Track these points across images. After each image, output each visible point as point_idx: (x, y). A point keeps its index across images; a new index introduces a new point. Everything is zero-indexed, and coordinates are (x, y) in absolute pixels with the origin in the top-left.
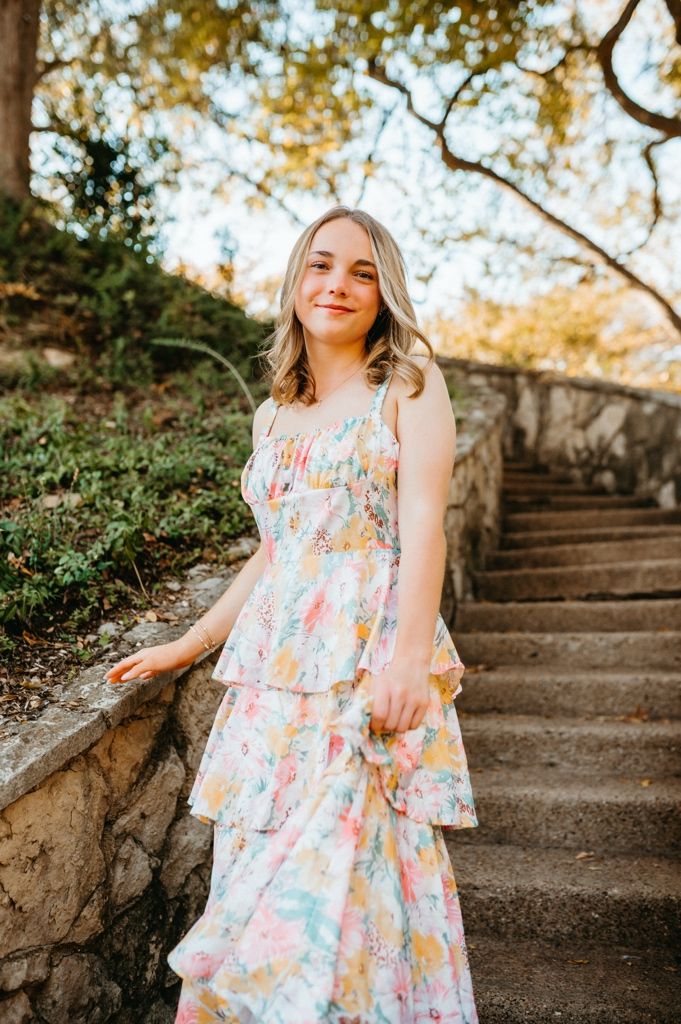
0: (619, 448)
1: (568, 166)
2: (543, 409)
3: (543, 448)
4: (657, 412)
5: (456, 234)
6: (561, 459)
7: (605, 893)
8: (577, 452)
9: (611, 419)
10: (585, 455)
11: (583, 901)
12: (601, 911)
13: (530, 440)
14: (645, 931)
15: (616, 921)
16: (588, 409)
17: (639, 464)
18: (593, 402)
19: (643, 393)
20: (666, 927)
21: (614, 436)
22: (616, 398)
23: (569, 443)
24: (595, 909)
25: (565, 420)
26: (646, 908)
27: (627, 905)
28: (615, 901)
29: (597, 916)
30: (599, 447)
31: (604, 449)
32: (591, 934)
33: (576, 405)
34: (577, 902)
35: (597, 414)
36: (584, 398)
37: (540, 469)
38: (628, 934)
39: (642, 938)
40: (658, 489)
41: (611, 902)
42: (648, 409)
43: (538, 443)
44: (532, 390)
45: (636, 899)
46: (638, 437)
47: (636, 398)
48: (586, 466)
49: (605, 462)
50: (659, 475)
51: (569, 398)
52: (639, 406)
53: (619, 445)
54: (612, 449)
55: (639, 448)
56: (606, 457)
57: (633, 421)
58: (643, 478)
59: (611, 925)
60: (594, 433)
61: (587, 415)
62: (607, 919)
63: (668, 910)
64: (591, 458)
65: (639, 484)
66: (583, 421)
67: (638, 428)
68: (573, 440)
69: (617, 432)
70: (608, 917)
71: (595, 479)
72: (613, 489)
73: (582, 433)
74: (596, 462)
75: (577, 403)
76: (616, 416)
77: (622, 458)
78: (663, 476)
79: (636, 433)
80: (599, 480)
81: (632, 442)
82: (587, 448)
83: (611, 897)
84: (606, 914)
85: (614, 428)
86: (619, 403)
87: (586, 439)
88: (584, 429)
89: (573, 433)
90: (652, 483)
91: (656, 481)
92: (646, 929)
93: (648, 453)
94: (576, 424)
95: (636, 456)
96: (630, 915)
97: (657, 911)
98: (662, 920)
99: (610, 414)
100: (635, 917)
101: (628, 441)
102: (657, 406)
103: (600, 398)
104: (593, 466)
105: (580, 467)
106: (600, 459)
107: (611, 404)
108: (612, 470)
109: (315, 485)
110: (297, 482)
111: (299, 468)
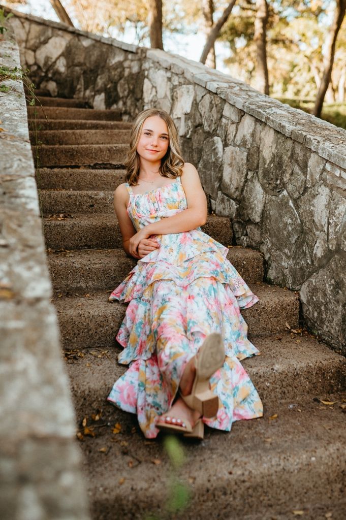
0: (61, 66)
4: (94, 46)
7: (273, 369)
8: (29, 66)
9: (55, 47)
10: (35, 68)
11: (260, 377)
12: (271, 381)
14: (296, 387)
15: (279, 385)
16: (38, 37)
17: (78, 78)
18: (43, 33)
19: (81, 33)
20: (308, 383)
21: (58, 58)
22: (60, 32)
24: (268, 380)
25: (21, 41)
26: (297, 374)
27: (286, 374)
28: (279, 373)
29: (269, 384)
30: (46, 64)
31: (49, 66)
32: (265, 396)
33: (28, 33)
34: (257, 378)
35: (45, 42)
36: (35, 29)
38: (286, 392)
39: (295, 392)
40: (93, 97)
41: (277, 374)
42: (86, 43)
45: (291, 370)
46: (76, 61)
47: (76, 34)
48: (35, 76)
49: (50, 75)
50: (94, 88)
51: (24, 27)
52: (79, 40)
53: (61, 64)
54: (56, 67)
55: (77, 68)
56: (51, 71)
57: (74, 50)
58: (80, 88)
59: (277, 388)
60: (41, 54)
61: (38, 41)
62: (274, 385)
63: (309, 372)
64: (39, 71)
65: (77, 92)
66: (33, 45)
67: (77, 54)
68: (25, 57)
69: (60, 56)
70: (275, 384)
71: (42, 86)
72: (56, 94)
73: (32, 53)
74: (43, 74)
75: (29, 32)
76: (61, 45)
77: (64, 73)
78: (97, 88)
79: (74, 59)
80: (46, 86)
81: (71, 64)
82: (36, 64)
83: (276, 371)
84: (274, 382)
85: (60, 52)
86: (62, 37)
87: (35, 58)
88: (34, 51)
89: (25, 52)
90: (88, 93)
91: (91, 92)
92: (297, 386)
93: (85, 72)
94: (28, 46)
95: (75, 73)
96: (288, 379)
97: (303, 374)
98: (305, 379)
99: (56, 43)
100: (291, 380)
101: (68, 63)
102: (94, 42)
103: (48, 31)
104: (41, 76)
105: (30, 76)
106: (46, 73)
107: (57, 37)
108: (56, 81)
109: (170, 208)
110: (160, 208)
111: (159, 203)
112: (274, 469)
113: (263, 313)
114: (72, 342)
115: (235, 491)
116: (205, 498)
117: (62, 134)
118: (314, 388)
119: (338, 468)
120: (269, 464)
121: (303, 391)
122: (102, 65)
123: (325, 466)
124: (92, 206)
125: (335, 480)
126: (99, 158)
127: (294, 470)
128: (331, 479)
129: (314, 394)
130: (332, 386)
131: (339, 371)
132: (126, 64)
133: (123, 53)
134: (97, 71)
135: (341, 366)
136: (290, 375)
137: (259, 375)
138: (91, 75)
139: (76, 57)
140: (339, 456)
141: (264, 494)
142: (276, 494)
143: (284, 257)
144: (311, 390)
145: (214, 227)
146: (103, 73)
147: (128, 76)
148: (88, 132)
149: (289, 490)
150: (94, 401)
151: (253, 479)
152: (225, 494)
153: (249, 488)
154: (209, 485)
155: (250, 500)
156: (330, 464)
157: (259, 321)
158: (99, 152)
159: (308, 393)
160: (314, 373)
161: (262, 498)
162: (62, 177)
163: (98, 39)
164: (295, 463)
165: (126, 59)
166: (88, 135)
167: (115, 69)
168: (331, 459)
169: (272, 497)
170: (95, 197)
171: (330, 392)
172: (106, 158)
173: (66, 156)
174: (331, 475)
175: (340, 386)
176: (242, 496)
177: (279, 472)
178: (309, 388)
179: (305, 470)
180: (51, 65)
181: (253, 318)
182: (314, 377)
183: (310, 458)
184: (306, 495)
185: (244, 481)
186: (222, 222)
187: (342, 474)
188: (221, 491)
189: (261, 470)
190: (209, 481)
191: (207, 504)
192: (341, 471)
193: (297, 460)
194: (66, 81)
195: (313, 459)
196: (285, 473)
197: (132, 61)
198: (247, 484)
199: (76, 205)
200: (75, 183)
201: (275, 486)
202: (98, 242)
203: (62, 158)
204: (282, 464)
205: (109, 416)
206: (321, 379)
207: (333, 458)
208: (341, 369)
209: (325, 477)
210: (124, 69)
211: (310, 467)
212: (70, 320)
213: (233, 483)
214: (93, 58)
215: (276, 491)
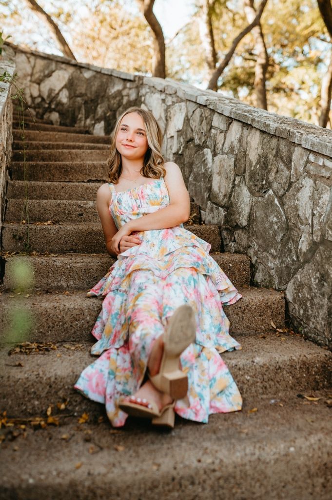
0: (64, 97)
4: (95, 77)
7: (253, 362)
8: (33, 98)
9: (59, 79)
10: (39, 100)
11: (239, 369)
12: (251, 374)
14: (278, 382)
15: (260, 379)
16: (43, 71)
17: (80, 108)
18: (47, 67)
19: (83, 65)
20: (291, 377)
21: (61, 90)
22: (63, 66)
23: (27, 91)
24: (248, 373)
25: (26, 76)
26: (280, 368)
27: (268, 367)
28: (260, 366)
29: (249, 378)
30: (49, 95)
31: (53, 97)
32: (245, 390)
33: (33, 68)
34: (236, 370)
35: (49, 75)
36: (40, 63)
38: (268, 386)
39: (277, 387)
40: (94, 125)
41: (257, 367)
42: (87, 75)
45: (273, 363)
46: (78, 92)
47: (79, 67)
48: (39, 108)
49: (53, 106)
50: (94, 117)
51: (29, 62)
52: (81, 72)
53: (64, 96)
54: (59, 98)
55: (79, 99)
56: (54, 102)
57: (76, 81)
58: (81, 118)
59: (257, 382)
60: (45, 87)
61: (42, 74)
62: (255, 379)
63: (292, 366)
64: (43, 103)
65: (78, 122)
66: (38, 79)
67: (78, 86)
68: (30, 90)
69: (63, 88)
70: (256, 377)
71: (45, 117)
72: (58, 123)
73: (37, 86)
74: (47, 106)
75: (34, 66)
76: (64, 78)
77: (66, 104)
78: (97, 117)
79: (76, 90)
80: (49, 117)
81: (73, 95)
83: (257, 363)
84: (254, 375)
85: (62, 85)
86: (65, 70)
88: (39, 84)
89: (30, 86)
90: (88, 121)
91: (91, 120)
92: (279, 380)
93: (86, 102)
94: (33, 80)
95: (77, 104)
96: (269, 373)
97: (286, 368)
98: (289, 373)
99: (59, 76)
100: (272, 374)
101: (70, 94)
102: (94, 73)
103: (52, 65)
104: (44, 108)
105: (35, 108)
106: (50, 104)
107: (60, 70)
108: (58, 112)
109: (153, 204)
110: (143, 204)
111: (141, 199)
112: (248, 458)
113: (247, 311)
114: (46, 336)
115: (204, 481)
116: (171, 487)
117: (58, 153)
118: (298, 383)
119: (320, 460)
120: (243, 453)
121: (286, 386)
122: (102, 94)
123: (306, 457)
124: (81, 215)
125: (317, 474)
126: (93, 175)
127: (270, 461)
128: (312, 473)
129: (298, 390)
130: (317, 382)
131: (325, 366)
132: (125, 93)
133: (122, 82)
134: (97, 101)
135: (327, 361)
136: (271, 368)
137: (238, 367)
138: (91, 105)
139: (78, 88)
140: (321, 446)
141: (237, 486)
142: (251, 486)
143: (270, 258)
144: (294, 385)
145: (201, 234)
146: (102, 102)
147: (126, 104)
148: (83, 152)
149: (265, 482)
150: (61, 389)
151: (224, 469)
152: (193, 483)
153: (219, 478)
154: (174, 473)
155: (221, 492)
156: (310, 455)
157: (243, 319)
158: (93, 168)
159: (292, 388)
160: (298, 367)
161: (234, 491)
162: (54, 190)
163: (99, 70)
164: (272, 453)
165: (125, 88)
166: (84, 155)
167: (114, 97)
168: (311, 450)
169: (246, 490)
170: (84, 206)
171: (316, 388)
172: (100, 175)
173: (60, 172)
174: (312, 468)
175: (326, 383)
176: (212, 487)
177: (254, 462)
178: (292, 383)
179: (282, 461)
180: (54, 97)
181: (236, 316)
182: (297, 371)
183: (289, 448)
184: (284, 490)
185: (214, 471)
186: (210, 229)
187: (324, 468)
188: (188, 480)
189: (234, 459)
190: (175, 468)
191: (172, 494)
192: (323, 463)
193: (274, 450)
194: (68, 111)
195: (292, 449)
196: (261, 463)
197: (130, 89)
198: (218, 474)
199: (65, 214)
200: (67, 196)
201: (249, 479)
202: (84, 246)
203: (56, 174)
204: (257, 452)
205: (76, 406)
206: (306, 374)
207: (314, 449)
208: (326, 364)
209: (305, 470)
210: (122, 97)
211: (288, 458)
212: (44, 313)
213: (202, 472)
214: (94, 89)
215: (251, 483)
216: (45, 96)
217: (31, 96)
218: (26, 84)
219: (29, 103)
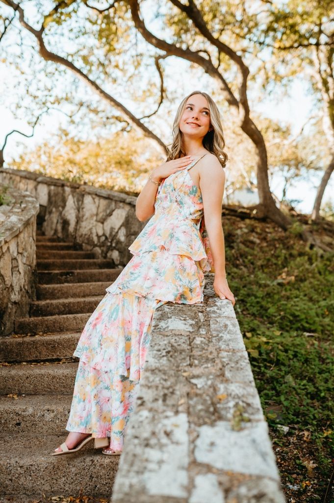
0: (122, 236)
1: (117, 66)
2: (79, 209)
3: (79, 233)
5: (52, 99)
6: (89, 241)
8: (99, 237)
9: (118, 218)
10: (103, 238)
13: (71, 228)
16: (105, 211)
18: (108, 206)
21: (120, 229)
22: (121, 204)
23: (94, 231)
25: (92, 216)
30: (111, 233)
33: (98, 207)
35: (110, 214)
36: (103, 203)
37: (77, 247)
43: (76, 230)
44: (73, 196)
46: (132, 230)
48: (103, 246)
49: (114, 245)
51: (95, 202)
53: (122, 234)
54: (118, 236)
56: (115, 241)
57: (131, 220)
60: (108, 226)
61: (105, 214)
64: (106, 241)
66: (102, 218)
67: (132, 224)
68: (96, 229)
69: (121, 226)
71: (108, 255)
72: (118, 262)
73: (101, 225)
74: (109, 244)
75: (99, 206)
76: (121, 216)
77: (124, 242)
79: (131, 228)
80: (111, 255)
81: (129, 233)
82: (104, 235)
85: (120, 224)
86: (123, 208)
87: (103, 229)
88: (103, 223)
89: (96, 225)
94: (98, 219)
99: (118, 215)
101: (127, 232)
103: (112, 204)
104: (108, 246)
105: (100, 247)
106: (111, 242)
107: (119, 208)
108: (118, 250)
139: (133, 227)
162: (18, 380)
173: (47, 349)
180: (115, 236)
200: (32, 386)
203: (43, 351)
216: (108, 235)
217: (97, 235)
218: (93, 223)
219: (96, 243)
